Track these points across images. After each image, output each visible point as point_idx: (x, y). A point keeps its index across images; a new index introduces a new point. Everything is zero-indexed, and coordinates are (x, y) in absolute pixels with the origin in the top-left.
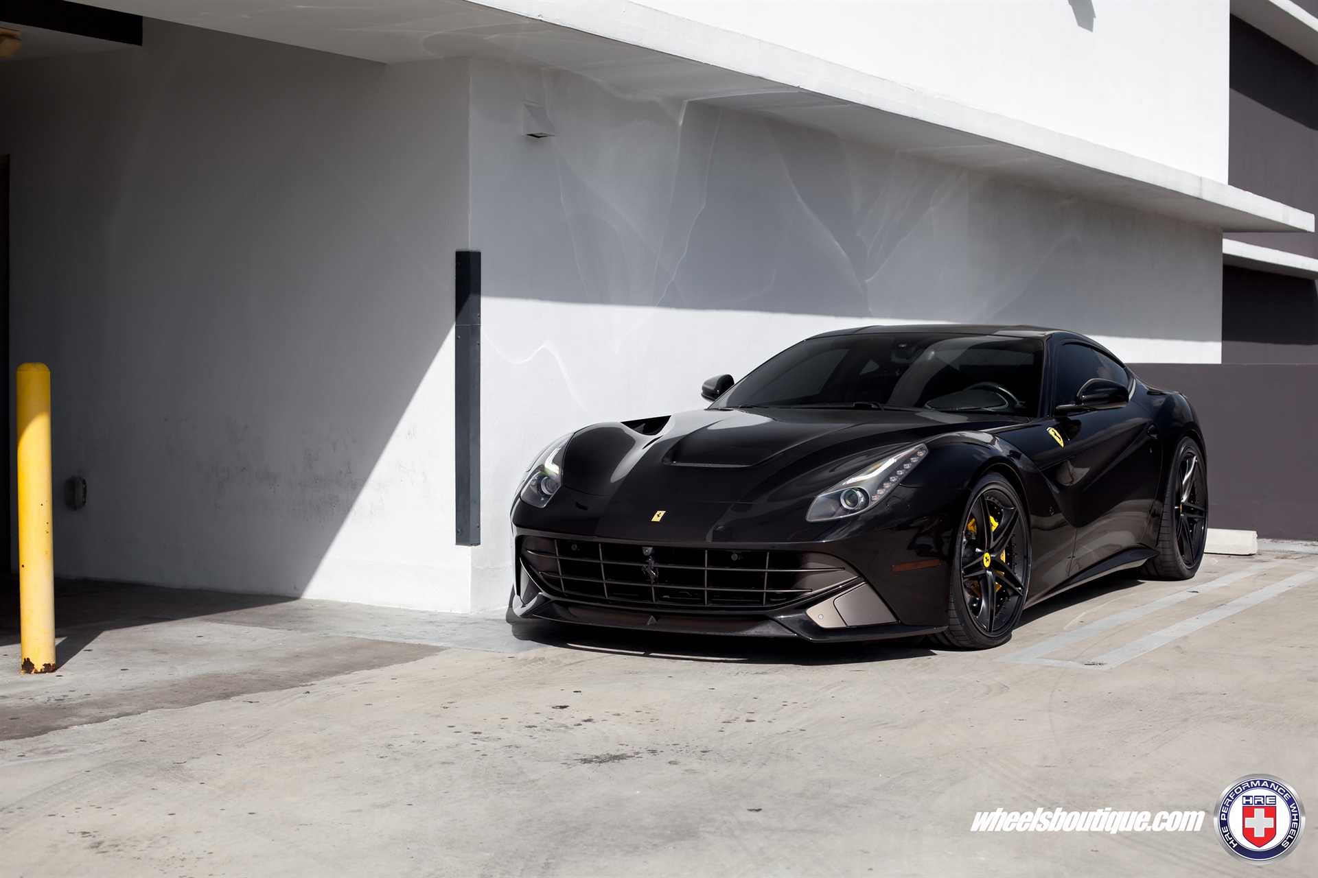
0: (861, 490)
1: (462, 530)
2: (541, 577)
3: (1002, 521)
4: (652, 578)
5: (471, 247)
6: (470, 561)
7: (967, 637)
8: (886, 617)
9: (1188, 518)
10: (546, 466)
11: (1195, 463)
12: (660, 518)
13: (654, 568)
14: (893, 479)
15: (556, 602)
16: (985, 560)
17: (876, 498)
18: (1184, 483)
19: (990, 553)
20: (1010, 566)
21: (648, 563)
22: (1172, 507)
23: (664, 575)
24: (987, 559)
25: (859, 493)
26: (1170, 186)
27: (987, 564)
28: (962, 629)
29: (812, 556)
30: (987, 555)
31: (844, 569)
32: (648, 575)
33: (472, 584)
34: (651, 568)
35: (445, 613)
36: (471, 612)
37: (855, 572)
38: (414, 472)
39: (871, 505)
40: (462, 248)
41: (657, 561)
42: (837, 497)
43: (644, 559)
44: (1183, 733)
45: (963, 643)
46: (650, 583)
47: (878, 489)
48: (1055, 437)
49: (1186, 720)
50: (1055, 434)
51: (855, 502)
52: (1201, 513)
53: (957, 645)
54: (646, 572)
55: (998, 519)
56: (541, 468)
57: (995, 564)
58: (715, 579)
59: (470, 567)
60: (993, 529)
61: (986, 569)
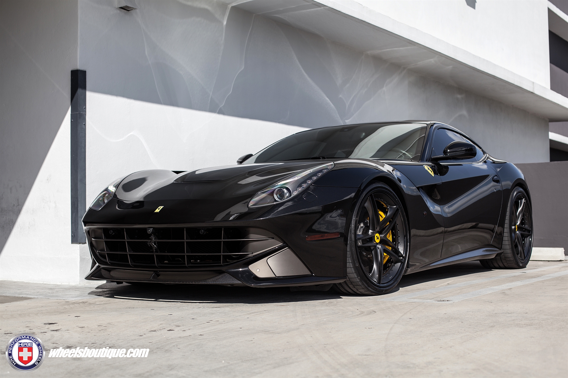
0: (287, 189)
1: (74, 235)
2: (98, 254)
3: (388, 214)
4: (154, 249)
5: (79, 66)
6: (79, 253)
7: (362, 286)
8: (303, 271)
9: (521, 234)
10: (109, 188)
11: (524, 202)
12: (159, 210)
13: (155, 242)
14: (309, 182)
15: (104, 268)
16: (376, 238)
17: (295, 193)
18: (517, 214)
19: (380, 233)
20: (395, 244)
21: (151, 239)
22: (510, 228)
23: (161, 247)
24: (377, 238)
25: (285, 191)
26: (516, 83)
27: (378, 241)
28: (358, 280)
29: (251, 230)
30: (377, 235)
31: (273, 238)
32: (151, 247)
33: (80, 267)
34: (153, 242)
35: (66, 285)
36: (80, 284)
37: (282, 242)
38: (50, 202)
39: (292, 196)
40: (74, 68)
41: (158, 237)
42: (272, 194)
43: (148, 236)
44: (487, 333)
45: (361, 290)
46: (153, 252)
47: (298, 187)
48: (428, 170)
49: (492, 327)
50: (429, 169)
51: (282, 195)
52: (529, 231)
53: (358, 292)
54: (150, 245)
55: (385, 212)
56: (107, 190)
57: (383, 242)
58: (192, 247)
59: (79, 257)
60: (381, 219)
61: (377, 244)
